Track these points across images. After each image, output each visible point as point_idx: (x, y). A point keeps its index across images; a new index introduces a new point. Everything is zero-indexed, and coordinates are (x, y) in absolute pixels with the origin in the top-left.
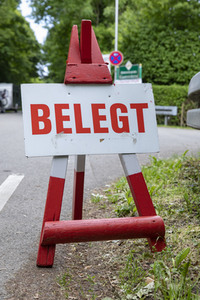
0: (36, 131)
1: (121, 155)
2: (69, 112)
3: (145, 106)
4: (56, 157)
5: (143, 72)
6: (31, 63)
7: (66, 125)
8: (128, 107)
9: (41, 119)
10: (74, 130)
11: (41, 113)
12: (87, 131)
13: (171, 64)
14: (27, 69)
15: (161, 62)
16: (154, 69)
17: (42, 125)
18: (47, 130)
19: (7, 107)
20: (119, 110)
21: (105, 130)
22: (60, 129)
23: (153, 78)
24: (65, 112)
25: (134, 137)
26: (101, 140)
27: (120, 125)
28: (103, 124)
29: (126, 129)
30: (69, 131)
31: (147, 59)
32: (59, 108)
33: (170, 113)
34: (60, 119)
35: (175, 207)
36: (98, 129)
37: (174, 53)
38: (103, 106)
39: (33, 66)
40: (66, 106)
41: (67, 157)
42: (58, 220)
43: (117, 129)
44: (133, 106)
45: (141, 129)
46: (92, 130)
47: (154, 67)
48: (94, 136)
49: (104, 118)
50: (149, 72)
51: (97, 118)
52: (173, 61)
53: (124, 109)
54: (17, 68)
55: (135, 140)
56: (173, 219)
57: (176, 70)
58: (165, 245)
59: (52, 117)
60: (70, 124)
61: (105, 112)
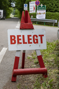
0: (12, 43)
1: (36, 50)
2: (21, 38)
3: (43, 35)
4: (17, 51)
5: (46, 8)
6: (9, 2)
7: (20, 41)
8: (38, 36)
9: (13, 40)
10: (22, 43)
11: (13, 38)
12: (26, 43)
13: (56, 5)
14: (8, 4)
15: (53, 4)
16: (50, 7)
17: (13, 42)
18: (15, 43)
19: (1, 18)
20: (35, 37)
21: (31, 43)
22: (19, 43)
23: (50, 10)
24: (20, 38)
25: (40, 45)
26: (30, 46)
27: (36, 41)
28: (31, 41)
29: (37, 42)
30: (21, 43)
31: (48, 3)
32: (18, 36)
33: (55, 22)
34: (19, 40)
35: (52, 62)
36: (29, 43)
37: (57, 1)
38: (31, 36)
39: (10, 3)
40: (20, 36)
41: (20, 51)
42: (17, 69)
43: (34, 43)
44: (39, 36)
45: (42, 42)
46: (28, 43)
47: (50, 6)
48: (28, 45)
49: (31, 39)
50: (48, 8)
51: (29, 39)
52: (57, 4)
53: (37, 37)
54: (4, 4)
55: (40, 46)
56: (50, 66)
57: (57, 7)
58: (47, 76)
59: (16, 39)
60: (21, 41)
61: (31, 37)
